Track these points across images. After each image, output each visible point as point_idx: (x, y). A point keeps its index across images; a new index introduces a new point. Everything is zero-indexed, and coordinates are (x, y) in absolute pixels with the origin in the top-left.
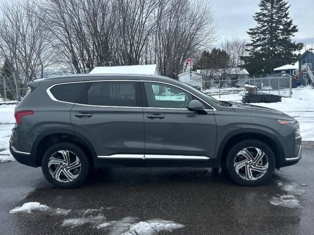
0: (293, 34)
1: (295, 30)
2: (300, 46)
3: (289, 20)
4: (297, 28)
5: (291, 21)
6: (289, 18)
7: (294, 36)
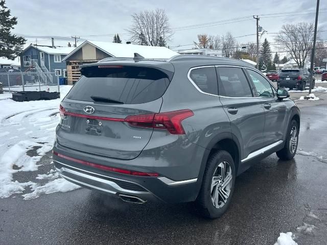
0: (13, 27)
1: (14, 21)
2: (21, 41)
3: (6, 10)
4: (17, 20)
5: (9, 12)
6: (6, 7)
7: (13, 28)
